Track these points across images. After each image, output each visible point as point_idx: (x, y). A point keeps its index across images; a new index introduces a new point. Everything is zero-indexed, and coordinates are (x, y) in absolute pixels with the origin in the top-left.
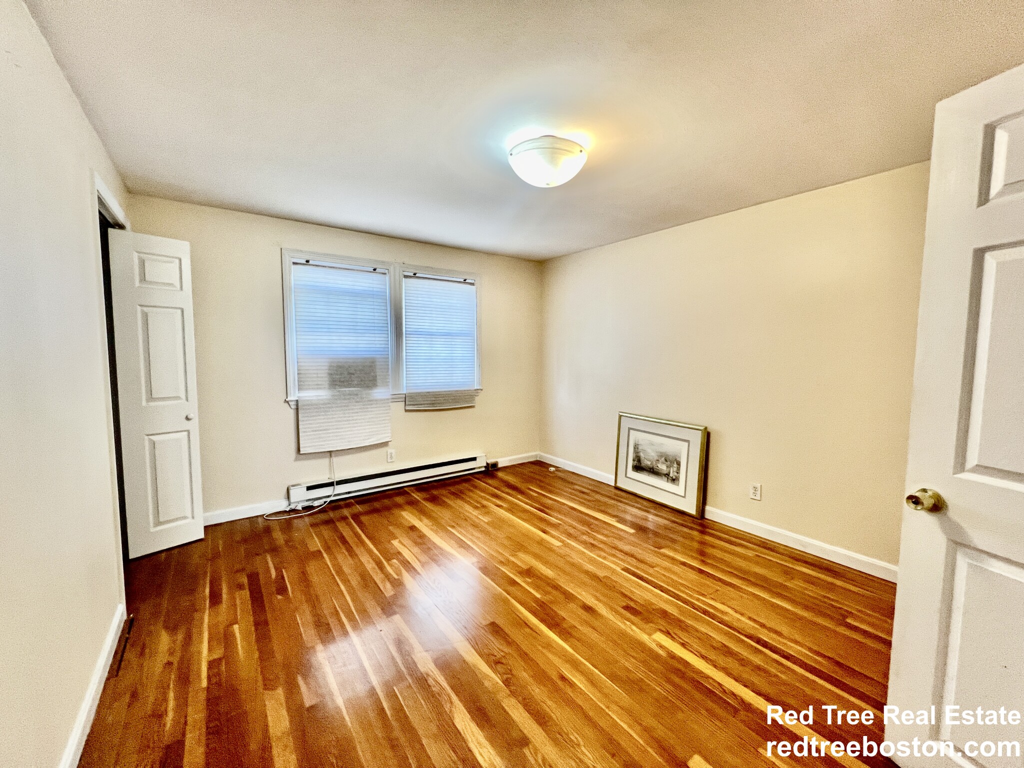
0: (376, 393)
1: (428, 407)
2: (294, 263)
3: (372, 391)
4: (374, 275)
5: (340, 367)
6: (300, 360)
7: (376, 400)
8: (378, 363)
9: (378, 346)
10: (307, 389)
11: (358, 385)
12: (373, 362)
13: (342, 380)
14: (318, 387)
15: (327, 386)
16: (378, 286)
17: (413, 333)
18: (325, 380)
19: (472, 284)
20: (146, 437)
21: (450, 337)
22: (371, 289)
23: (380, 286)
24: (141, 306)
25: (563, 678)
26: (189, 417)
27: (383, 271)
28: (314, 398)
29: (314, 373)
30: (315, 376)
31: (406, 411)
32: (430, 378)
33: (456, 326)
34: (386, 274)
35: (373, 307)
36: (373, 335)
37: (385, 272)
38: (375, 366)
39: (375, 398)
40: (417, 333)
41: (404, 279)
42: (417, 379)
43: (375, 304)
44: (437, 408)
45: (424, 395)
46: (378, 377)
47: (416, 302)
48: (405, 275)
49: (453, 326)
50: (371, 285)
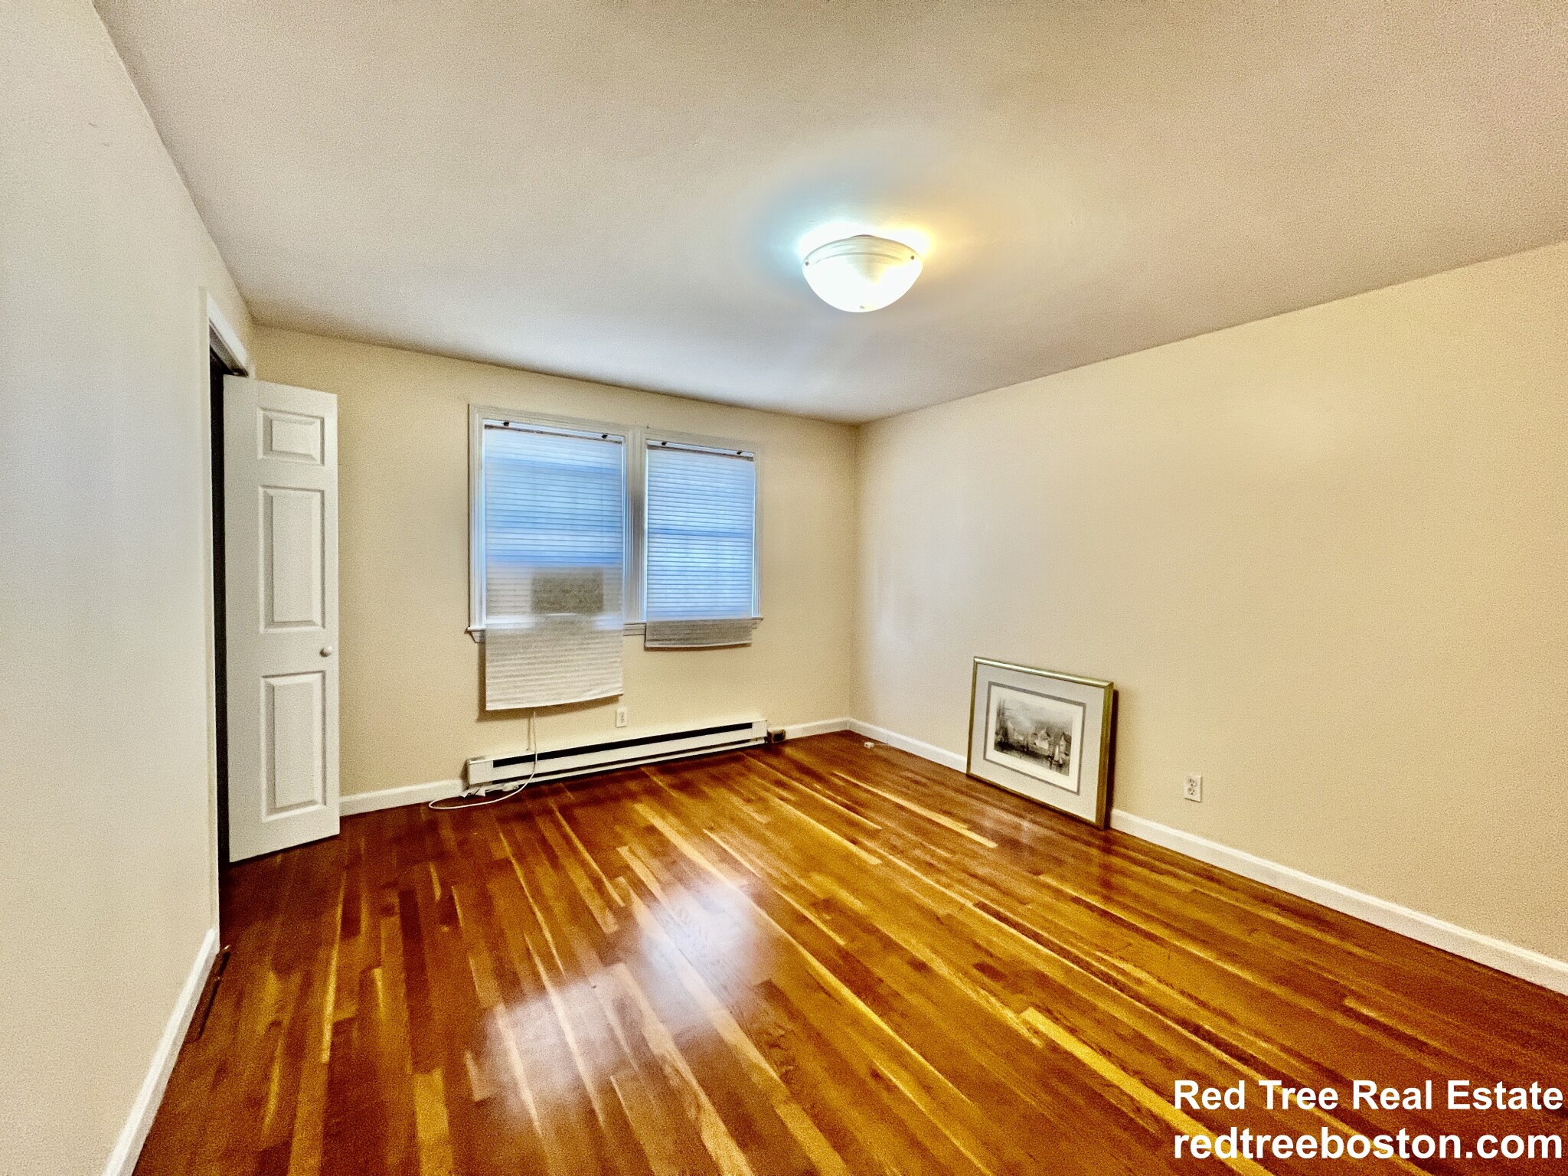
0: (601, 620)
1: (680, 644)
2: (487, 427)
3: (595, 618)
4: (603, 444)
5: (550, 581)
6: (490, 570)
7: (602, 632)
8: (605, 577)
9: (606, 550)
10: (499, 613)
11: (575, 608)
12: (598, 575)
13: (552, 600)
14: (515, 610)
15: (528, 609)
16: (609, 461)
17: (660, 531)
18: (526, 600)
19: (750, 459)
20: (262, 680)
21: (715, 538)
22: (599, 465)
23: (611, 461)
24: (264, 486)
25: (876, 1075)
26: (325, 651)
27: (616, 438)
28: (511, 627)
29: (511, 590)
30: (512, 593)
31: (647, 649)
32: (683, 600)
33: (724, 522)
34: (620, 443)
35: (600, 492)
36: (599, 534)
37: (620, 440)
38: (601, 580)
39: (600, 628)
40: (666, 531)
41: (647, 450)
42: (664, 600)
43: (604, 487)
44: (693, 646)
45: (674, 626)
46: (605, 597)
47: (665, 485)
48: (649, 444)
49: (721, 521)
50: (599, 460)
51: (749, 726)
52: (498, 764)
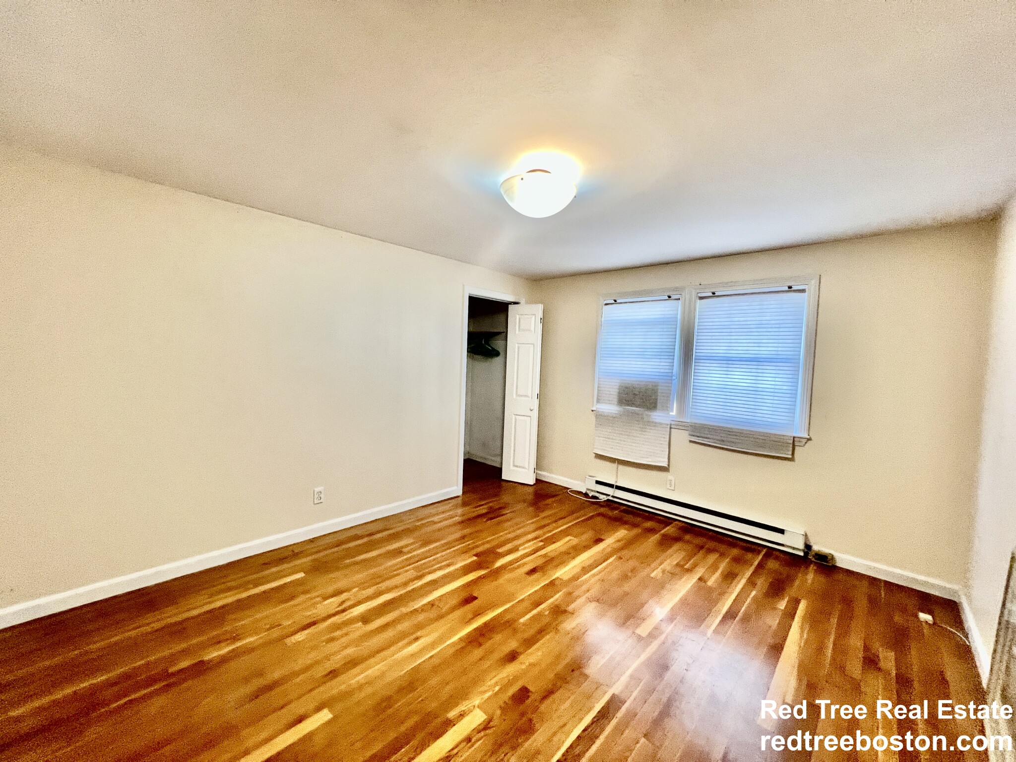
0: (655, 416)
1: (714, 443)
2: (606, 304)
3: (652, 414)
4: (670, 302)
5: (627, 388)
6: (600, 380)
7: (656, 423)
8: (660, 388)
9: (662, 371)
10: (602, 403)
11: (639, 405)
12: (656, 386)
13: (627, 399)
14: (609, 402)
15: (616, 403)
16: (669, 313)
17: (704, 358)
18: (615, 398)
19: (803, 291)
20: (514, 416)
21: (755, 363)
23: (671, 312)
26: (532, 408)
27: (677, 297)
28: (607, 411)
29: (608, 391)
30: (608, 393)
31: (691, 441)
32: (721, 410)
33: (766, 350)
34: (679, 299)
35: (662, 333)
36: (659, 360)
37: (678, 298)
38: (657, 389)
39: (654, 420)
40: (711, 358)
41: (698, 301)
42: (704, 408)
43: (665, 330)
44: (729, 447)
45: (713, 430)
46: (658, 401)
47: (711, 324)
48: (700, 296)
49: (763, 349)
50: (663, 313)
51: (782, 531)
52: (598, 482)
